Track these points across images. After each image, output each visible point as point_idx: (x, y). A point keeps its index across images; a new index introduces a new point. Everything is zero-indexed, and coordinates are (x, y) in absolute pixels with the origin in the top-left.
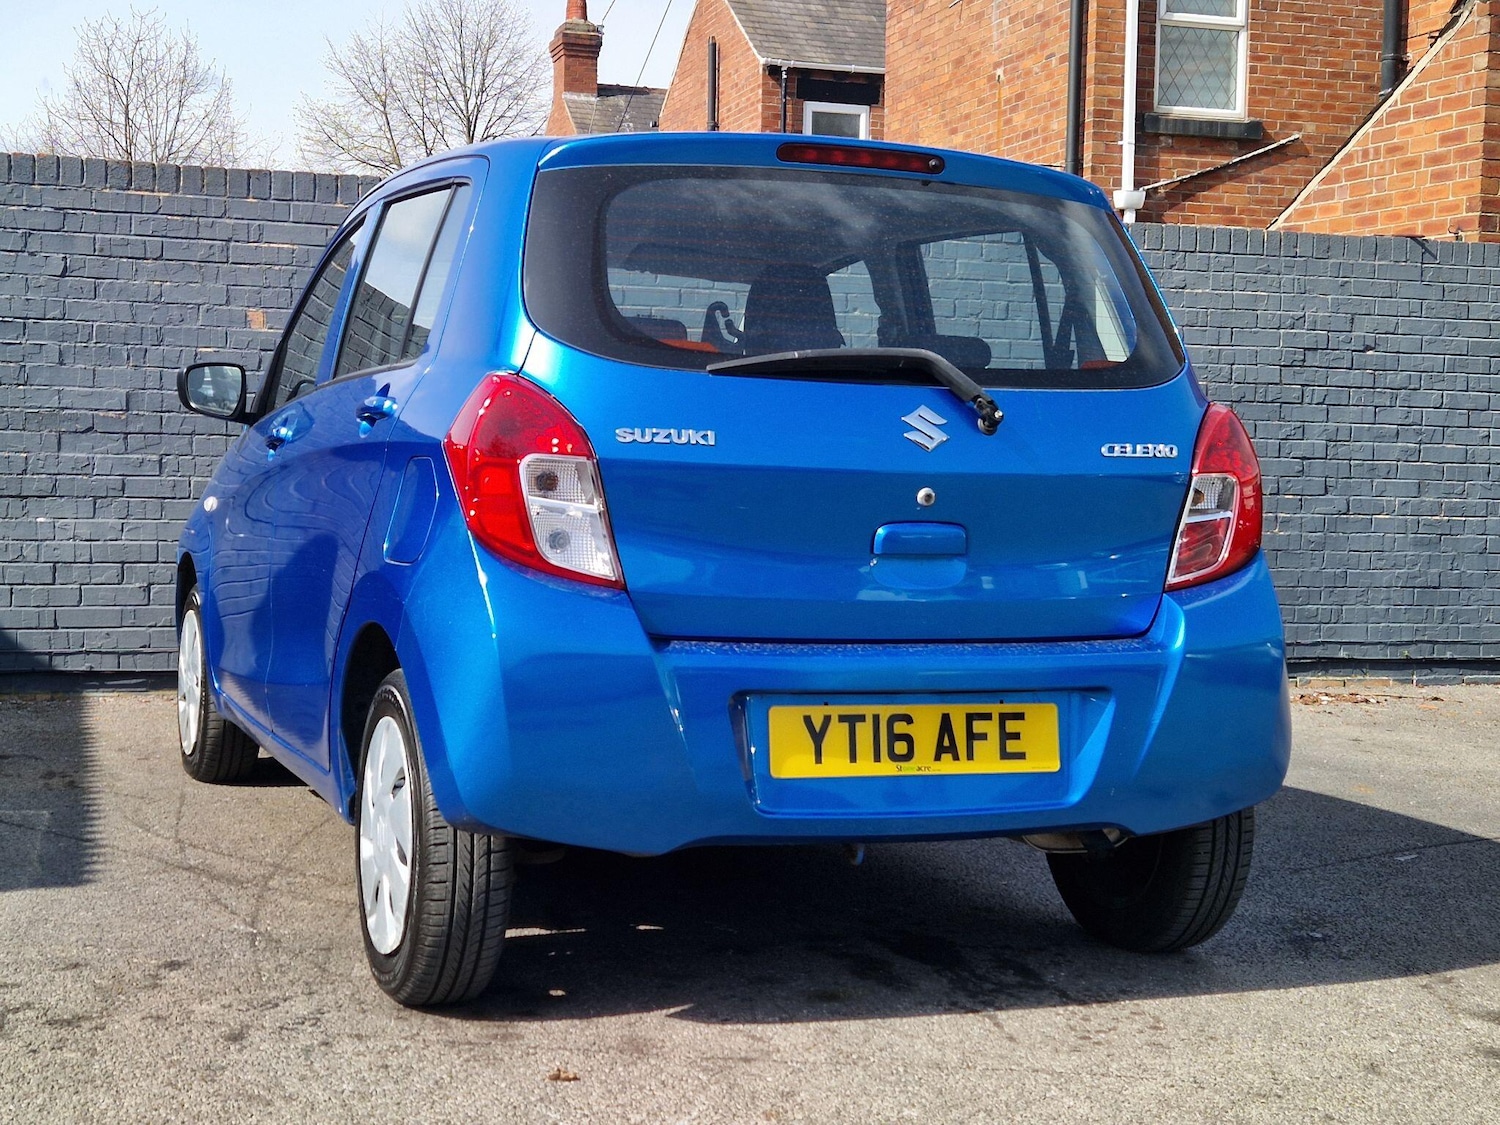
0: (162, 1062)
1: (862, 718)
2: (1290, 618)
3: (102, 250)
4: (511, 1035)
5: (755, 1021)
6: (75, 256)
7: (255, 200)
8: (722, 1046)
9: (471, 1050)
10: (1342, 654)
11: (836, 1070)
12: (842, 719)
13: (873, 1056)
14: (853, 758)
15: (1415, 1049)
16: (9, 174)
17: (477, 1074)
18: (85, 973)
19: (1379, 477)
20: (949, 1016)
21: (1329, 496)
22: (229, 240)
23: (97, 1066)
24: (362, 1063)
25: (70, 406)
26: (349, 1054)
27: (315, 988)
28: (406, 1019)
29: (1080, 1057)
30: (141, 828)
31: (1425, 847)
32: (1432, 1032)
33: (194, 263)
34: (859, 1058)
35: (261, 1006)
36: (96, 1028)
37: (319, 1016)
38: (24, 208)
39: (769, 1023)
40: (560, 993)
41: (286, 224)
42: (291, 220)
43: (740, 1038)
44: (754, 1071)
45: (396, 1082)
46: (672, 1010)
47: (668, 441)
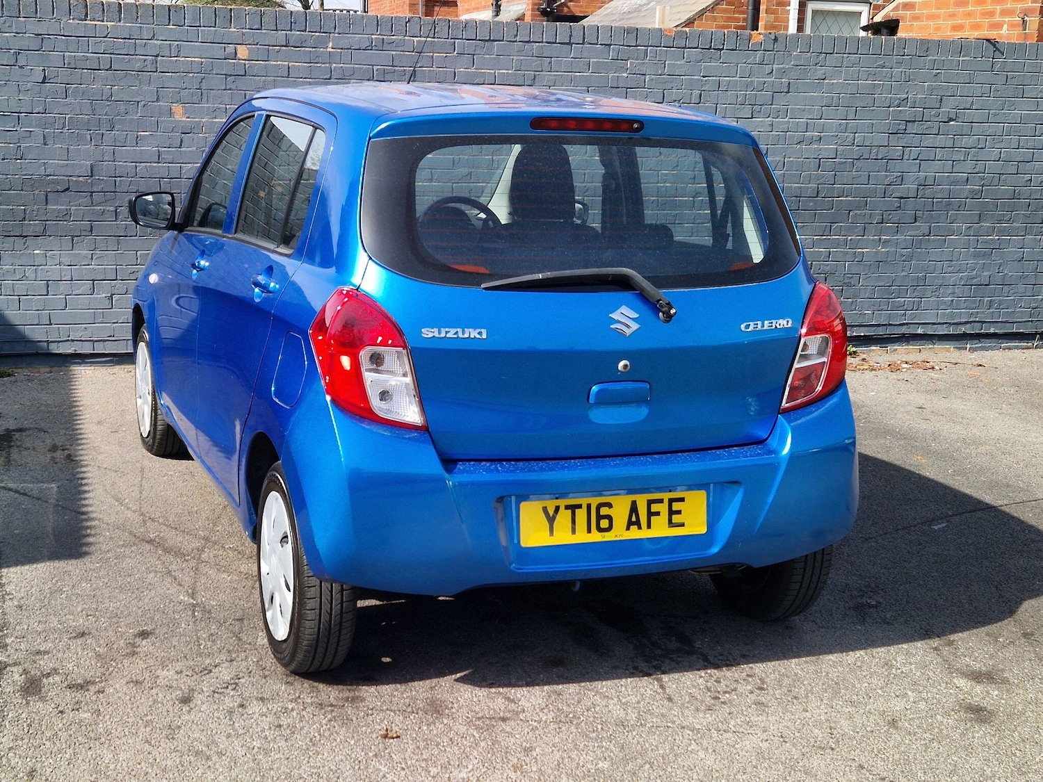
0: (141, 722)
1: (580, 506)
2: (885, 308)
3: (69, 64)
4: (357, 698)
5: (510, 685)
6: (51, 69)
7: (174, 27)
8: (488, 706)
9: (332, 711)
10: (920, 331)
11: (559, 728)
12: (567, 507)
13: (583, 715)
14: (574, 531)
15: (922, 705)
16: (2, 10)
17: (336, 732)
18: (89, 641)
19: (953, 210)
20: (632, 679)
21: (917, 224)
22: (157, 56)
23: (101, 726)
24: (265, 722)
25: (52, 173)
26: (257, 715)
27: (234, 656)
28: (292, 684)
29: (711, 716)
30: (117, 501)
31: (953, 515)
32: (935, 690)
33: (133, 73)
34: (574, 716)
35: (201, 672)
36: (99, 692)
37: (237, 681)
38: (14, 34)
39: (519, 686)
40: (388, 660)
41: (196, 44)
42: (200, 40)
43: (500, 700)
44: (508, 729)
45: (286, 740)
46: (459, 675)
47: (455, 336)
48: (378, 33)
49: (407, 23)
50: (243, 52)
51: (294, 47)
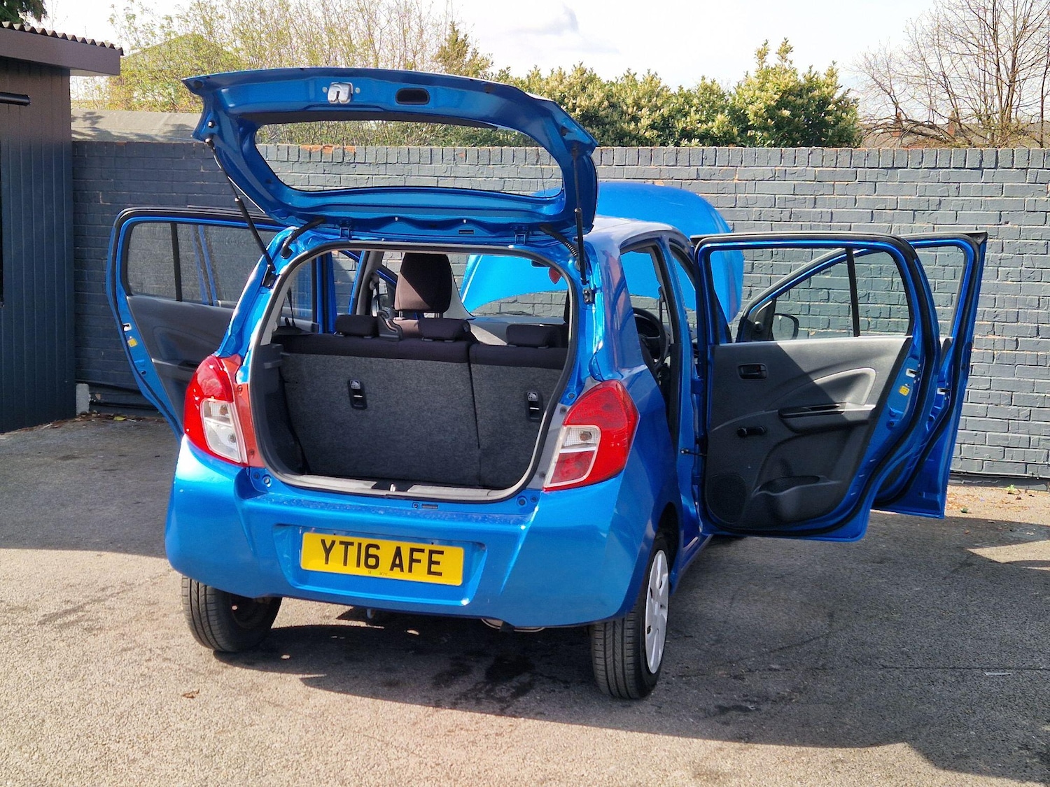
1: (352, 544)
12: (341, 543)
14: (345, 563)
40: (288, 657)
48: (782, 165)
49: (809, 155)
51: (704, 180)
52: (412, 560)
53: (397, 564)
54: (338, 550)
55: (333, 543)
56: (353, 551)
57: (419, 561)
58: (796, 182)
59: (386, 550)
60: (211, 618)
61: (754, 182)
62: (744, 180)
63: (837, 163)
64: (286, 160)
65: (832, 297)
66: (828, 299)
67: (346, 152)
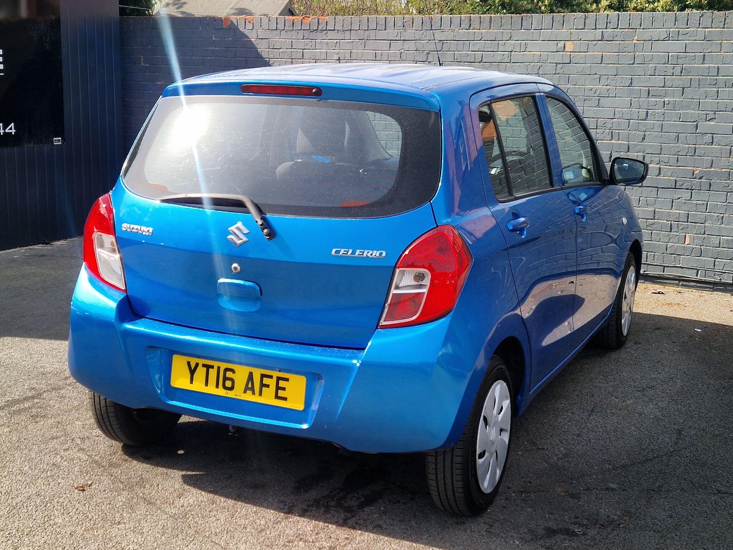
1: (212, 367)
12: (204, 365)
14: (207, 384)
33: (495, 64)
38: (427, 41)
40: (182, 452)
42: (541, 39)
47: (137, 231)
48: (676, 27)
49: (700, 17)
50: (570, 46)
51: (608, 41)
52: (263, 385)
53: (249, 387)
54: (201, 372)
55: (197, 365)
56: (213, 373)
57: (268, 386)
58: (687, 42)
59: (241, 374)
60: (112, 419)
61: (651, 41)
62: (642, 41)
63: (725, 24)
64: (275, 29)
65: (715, 140)
66: (712, 142)
67: (320, 22)
